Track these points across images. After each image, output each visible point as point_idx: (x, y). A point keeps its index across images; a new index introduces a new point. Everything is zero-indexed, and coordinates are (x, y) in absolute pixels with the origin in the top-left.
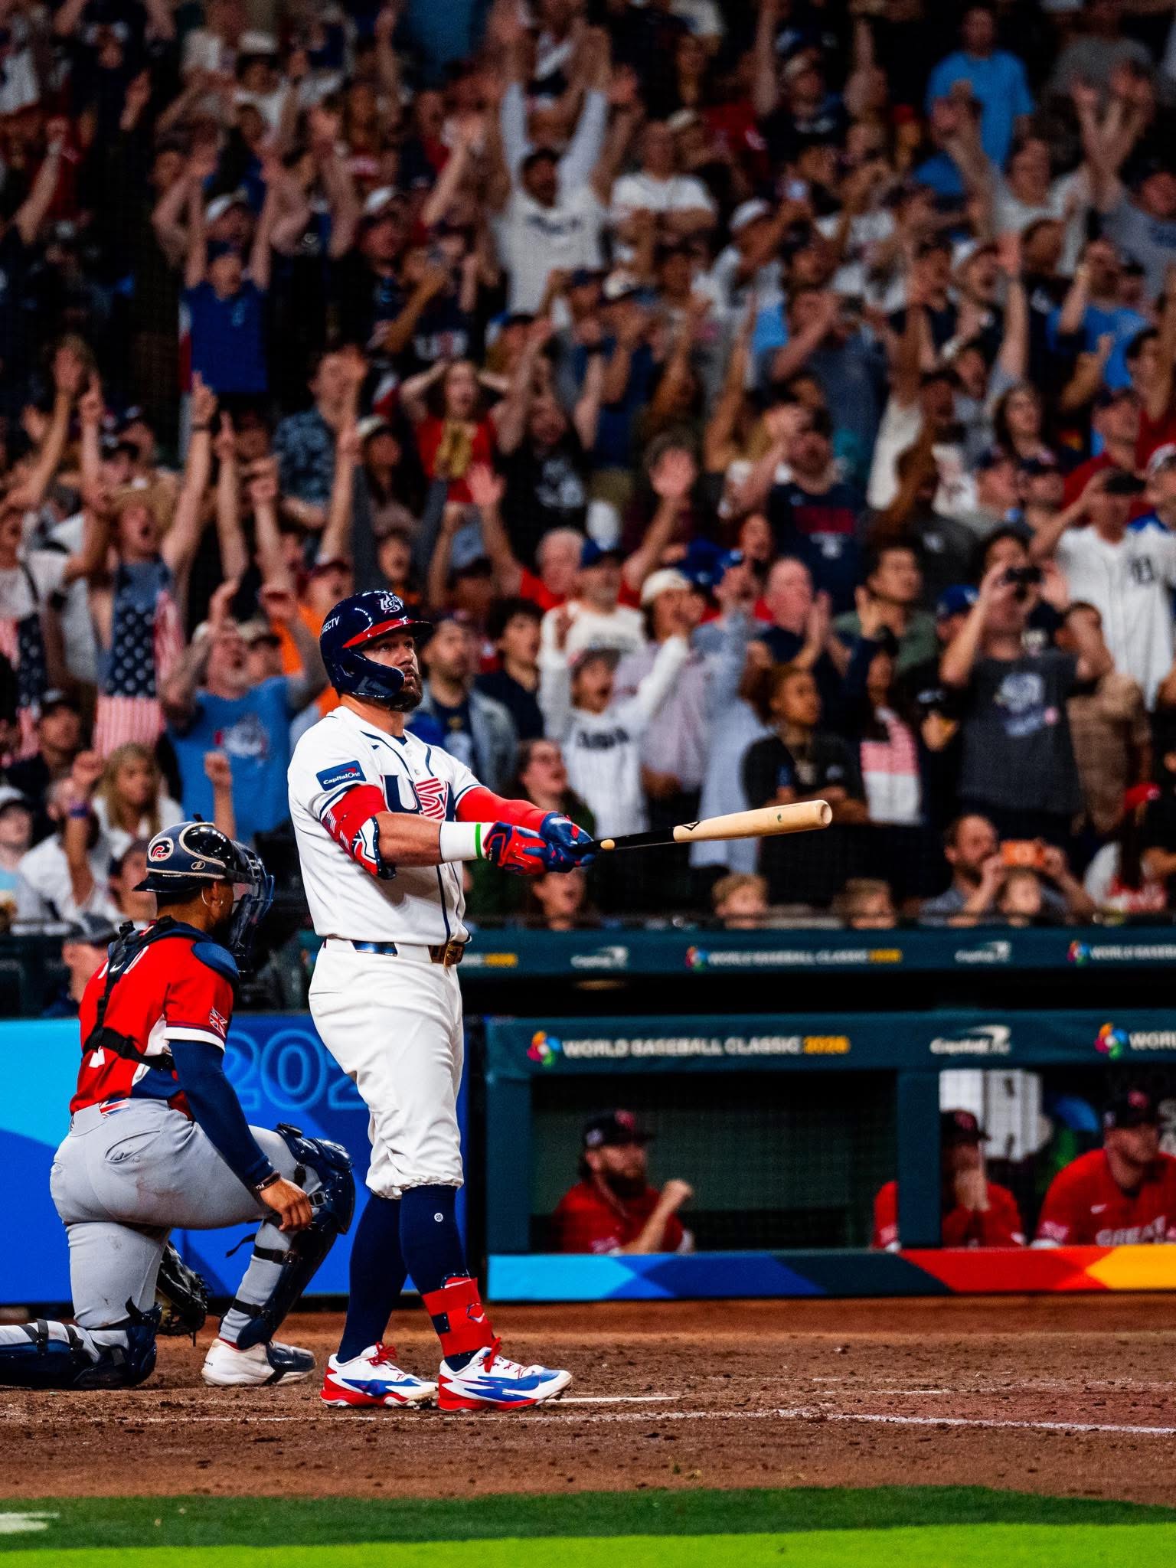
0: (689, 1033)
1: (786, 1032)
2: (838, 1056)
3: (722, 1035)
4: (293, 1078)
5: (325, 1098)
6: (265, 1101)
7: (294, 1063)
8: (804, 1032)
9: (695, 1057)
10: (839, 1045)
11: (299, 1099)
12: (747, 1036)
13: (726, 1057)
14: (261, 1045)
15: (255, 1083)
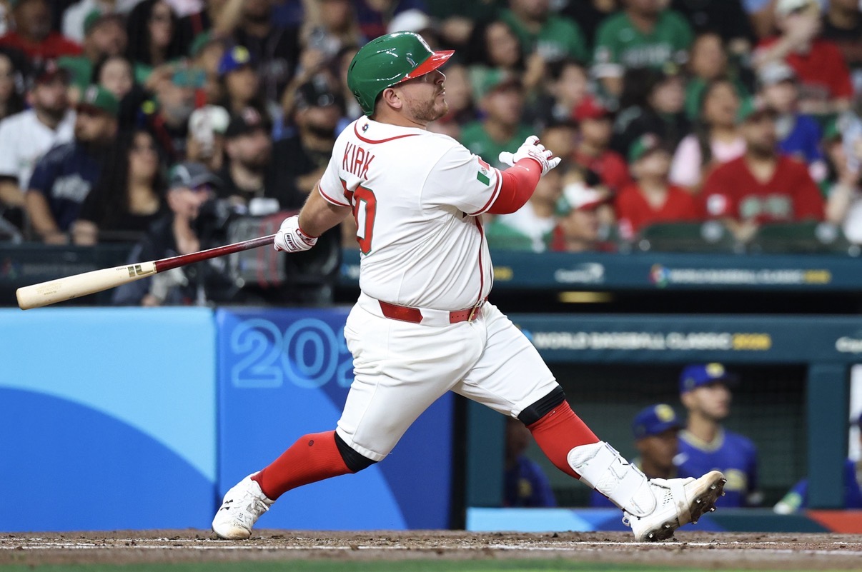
0: (637, 329)
1: (719, 330)
2: (760, 352)
3: (665, 331)
4: (309, 360)
5: (335, 377)
6: (286, 379)
7: (310, 347)
8: (733, 331)
9: (642, 351)
10: (760, 342)
11: (314, 377)
12: (686, 331)
13: (668, 350)
14: (283, 331)
15: (278, 363)
